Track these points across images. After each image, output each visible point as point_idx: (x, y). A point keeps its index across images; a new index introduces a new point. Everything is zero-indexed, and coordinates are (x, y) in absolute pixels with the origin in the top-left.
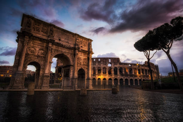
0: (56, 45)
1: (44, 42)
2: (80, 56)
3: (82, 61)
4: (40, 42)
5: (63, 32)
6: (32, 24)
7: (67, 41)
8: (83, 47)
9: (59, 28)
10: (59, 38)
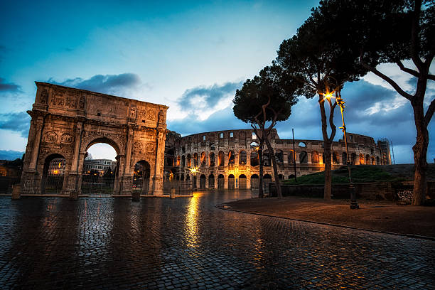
0: (92, 125)
1: (71, 122)
2: (141, 139)
3: (144, 147)
4: (63, 123)
5: (105, 99)
6: (50, 95)
7: (113, 114)
8: (147, 120)
9: (97, 94)
10: (98, 111)
